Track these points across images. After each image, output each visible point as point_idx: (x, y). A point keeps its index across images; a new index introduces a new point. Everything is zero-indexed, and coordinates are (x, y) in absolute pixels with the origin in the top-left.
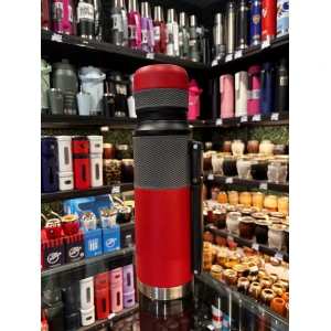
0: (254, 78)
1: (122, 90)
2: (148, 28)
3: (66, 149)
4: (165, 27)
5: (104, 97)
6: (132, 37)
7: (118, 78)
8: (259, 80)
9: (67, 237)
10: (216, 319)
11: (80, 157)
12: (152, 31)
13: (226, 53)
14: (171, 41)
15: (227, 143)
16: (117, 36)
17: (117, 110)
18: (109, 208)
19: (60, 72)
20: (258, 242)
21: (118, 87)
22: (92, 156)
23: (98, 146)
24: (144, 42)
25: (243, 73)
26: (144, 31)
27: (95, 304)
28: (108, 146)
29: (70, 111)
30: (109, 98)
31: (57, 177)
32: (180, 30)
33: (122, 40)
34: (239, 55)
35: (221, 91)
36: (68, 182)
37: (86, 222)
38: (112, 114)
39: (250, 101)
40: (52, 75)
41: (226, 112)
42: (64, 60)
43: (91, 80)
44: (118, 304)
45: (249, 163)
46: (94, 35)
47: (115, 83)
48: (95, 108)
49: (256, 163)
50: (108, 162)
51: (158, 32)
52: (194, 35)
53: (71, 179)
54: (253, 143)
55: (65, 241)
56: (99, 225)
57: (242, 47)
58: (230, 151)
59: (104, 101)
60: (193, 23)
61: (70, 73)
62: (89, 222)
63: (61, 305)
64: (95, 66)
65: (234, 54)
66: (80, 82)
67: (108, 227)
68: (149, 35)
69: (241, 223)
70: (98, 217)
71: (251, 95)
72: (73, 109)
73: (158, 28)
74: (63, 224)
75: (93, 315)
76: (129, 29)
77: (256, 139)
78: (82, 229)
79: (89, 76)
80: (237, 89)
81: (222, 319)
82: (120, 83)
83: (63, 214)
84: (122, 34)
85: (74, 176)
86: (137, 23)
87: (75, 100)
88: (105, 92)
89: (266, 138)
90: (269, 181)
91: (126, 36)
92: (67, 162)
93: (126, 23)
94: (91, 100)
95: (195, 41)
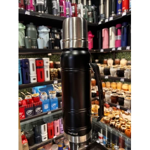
0: (119, 30)
1: (58, 37)
2: (69, 7)
3: (33, 64)
4: (77, 6)
5: (49, 40)
6: (62, 11)
7: (56, 31)
8: (121, 31)
9: (35, 103)
10: (100, 138)
11: (40, 67)
12: (71, 8)
13: (105, 18)
14: (80, 13)
15: (105, 60)
16: (55, 11)
17: (55, 46)
18: (53, 90)
19: (29, 29)
20: (120, 105)
21: (56, 35)
22: (45, 67)
23: (47, 62)
24: (67, 13)
25: (113, 27)
26: (67, 8)
27: (48, 132)
28: (52, 62)
29: (34, 47)
30: (52, 40)
31: (30, 77)
32: (84, 7)
33: (57, 13)
34: (111, 19)
35: (103, 36)
36: (34, 79)
37: (43, 97)
38: (53, 48)
39: (116, 41)
40: (26, 30)
41: (105, 46)
42: (31, 23)
43: (44, 32)
44: (58, 132)
45: (115, 69)
46: (44, 11)
47: (54, 33)
48: (46, 45)
49: (119, 69)
50: (52, 69)
51: (74, 9)
52: (90, 10)
53: (36, 78)
54: (117, 60)
55: (34, 105)
56: (48, 98)
57: (113, 15)
58: (107, 64)
59: (49, 42)
60: (90, 4)
61: (34, 29)
62: (44, 96)
63: (33, 133)
64: (45, 26)
65: (109, 18)
66: (38, 33)
67: (53, 99)
68: (69, 10)
69: (112, 96)
70: (48, 94)
71: (117, 38)
72: (35, 46)
73: (73, 7)
74: (33, 97)
75: (47, 137)
76: (60, 8)
77: (118, 58)
78: (41, 100)
79: (42, 30)
80: (110, 35)
81: (103, 138)
82: (57, 34)
83: (32, 93)
84: (57, 10)
85: (37, 76)
86: (64, 4)
87: (37, 42)
88: (50, 37)
89: (123, 58)
90: (125, 77)
91: (59, 11)
92: (34, 70)
93: (59, 5)
94: (44, 42)
95: (91, 13)
